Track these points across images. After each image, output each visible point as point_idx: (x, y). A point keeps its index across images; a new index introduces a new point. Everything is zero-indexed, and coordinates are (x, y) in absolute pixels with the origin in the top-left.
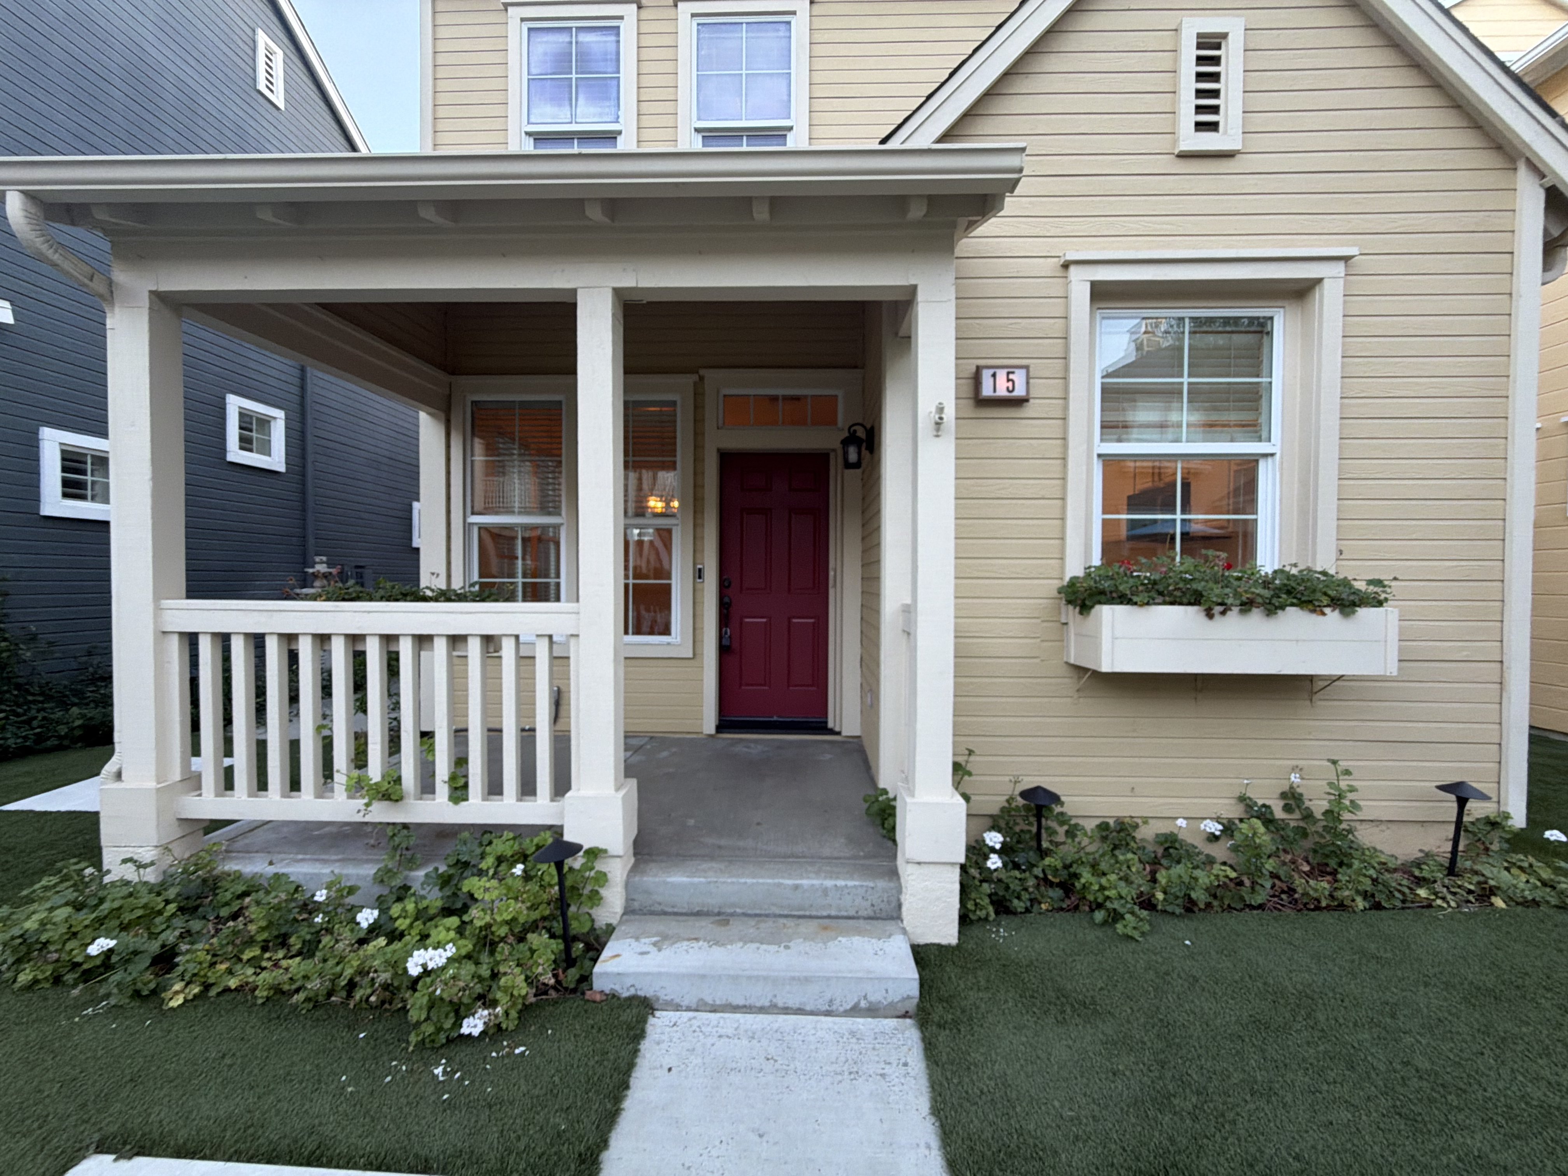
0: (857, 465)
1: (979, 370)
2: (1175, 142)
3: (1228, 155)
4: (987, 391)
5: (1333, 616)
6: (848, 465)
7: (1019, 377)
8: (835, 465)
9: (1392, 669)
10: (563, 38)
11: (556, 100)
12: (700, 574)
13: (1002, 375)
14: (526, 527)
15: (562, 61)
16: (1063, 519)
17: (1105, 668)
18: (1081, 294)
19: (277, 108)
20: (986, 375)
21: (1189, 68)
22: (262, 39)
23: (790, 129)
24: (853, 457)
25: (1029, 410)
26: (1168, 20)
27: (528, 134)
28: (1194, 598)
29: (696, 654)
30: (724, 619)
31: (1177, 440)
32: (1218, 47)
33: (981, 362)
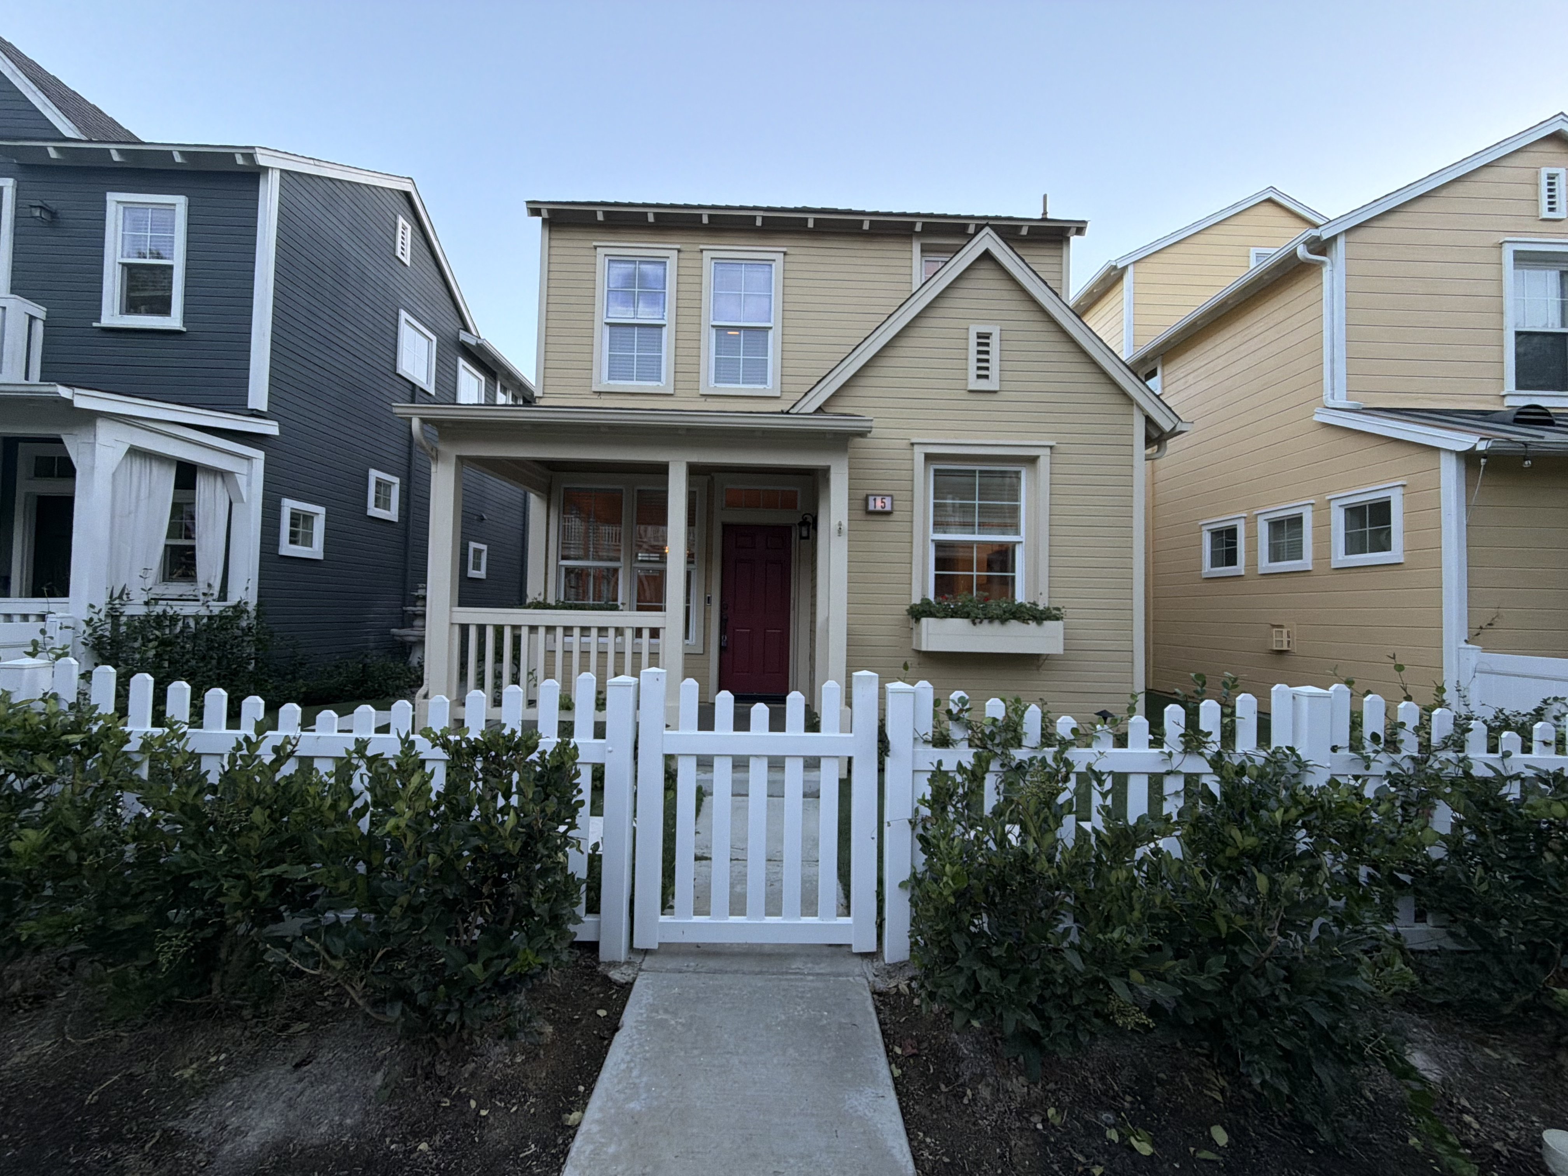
0: (807, 538)
1: (867, 496)
2: (967, 385)
3: (995, 392)
4: (871, 507)
5: (1033, 625)
6: (801, 538)
7: (888, 501)
8: (795, 535)
9: (1061, 652)
10: (632, 266)
11: (625, 303)
12: (709, 600)
13: (879, 500)
14: (595, 568)
15: (629, 280)
16: (911, 573)
17: (924, 648)
18: (920, 459)
19: (405, 265)
20: (871, 499)
21: (973, 348)
22: (401, 221)
23: (770, 328)
24: (805, 534)
25: (892, 518)
26: (963, 324)
27: (607, 324)
28: (966, 616)
29: (705, 651)
30: (723, 630)
31: (974, 533)
32: (988, 338)
33: (869, 492)
